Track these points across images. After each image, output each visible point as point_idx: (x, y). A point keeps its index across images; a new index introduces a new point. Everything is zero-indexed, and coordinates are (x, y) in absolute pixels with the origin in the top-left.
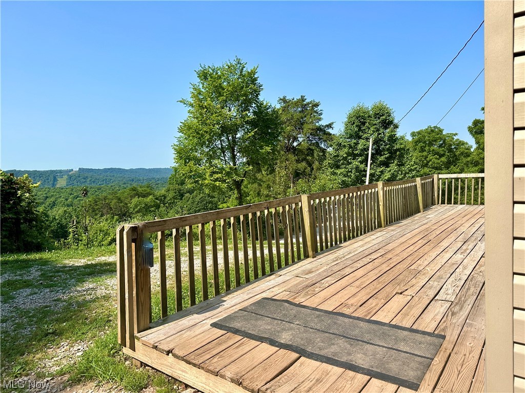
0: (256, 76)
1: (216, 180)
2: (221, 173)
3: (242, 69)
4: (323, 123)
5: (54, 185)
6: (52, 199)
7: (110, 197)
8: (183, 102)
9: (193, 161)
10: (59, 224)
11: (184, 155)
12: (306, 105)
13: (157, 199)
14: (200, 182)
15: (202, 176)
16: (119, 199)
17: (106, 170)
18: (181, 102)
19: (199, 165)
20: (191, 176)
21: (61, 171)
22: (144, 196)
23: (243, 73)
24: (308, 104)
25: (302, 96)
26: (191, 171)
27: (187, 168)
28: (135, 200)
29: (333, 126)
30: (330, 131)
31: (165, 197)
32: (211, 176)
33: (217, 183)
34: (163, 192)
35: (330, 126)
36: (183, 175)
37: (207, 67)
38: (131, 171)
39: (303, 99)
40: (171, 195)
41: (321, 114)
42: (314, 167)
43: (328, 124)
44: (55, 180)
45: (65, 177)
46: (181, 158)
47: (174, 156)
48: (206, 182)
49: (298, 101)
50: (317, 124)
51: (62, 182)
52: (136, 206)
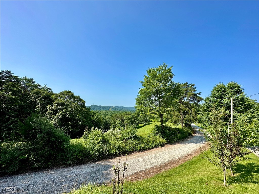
0: (171, 70)
1: (152, 113)
2: (155, 110)
3: (166, 68)
4: (196, 93)
5: (108, 110)
6: (107, 113)
7: (119, 114)
8: (141, 82)
9: (143, 105)
10: (106, 120)
11: (140, 102)
12: (188, 86)
13: (132, 116)
14: (145, 114)
15: (146, 111)
16: (122, 115)
17: (121, 107)
18: (140, 82)
19: (145, 106)
20: (141, 111)
21: (110, 107)
22: (128, 115)
23: (167, 69)
24: (189, 85)
25: (186, 82)
26: (142, 109)
27: (140, 107)
28: (126, 116)
29: (201, 94)
30: (199, 95)
31: (134, 116)
32: (150, 111)
33: (153, 115)
34: (134, 114)
35: (199, 94)
36: (139, 110)
37: (151, 68)
38: (127, 107)
39: (187, 83)
40: (136, 115)
41: (195, 89)
42: (192, 110)
43: (198, 93)
44: (109, 108)
45: (111, 108)
46: (138, 103)
47: (136, 102)
48: (148, 114)
49: (185, 84)
50: (194, 93)
51: (110, 109)
52: (126, 118)
